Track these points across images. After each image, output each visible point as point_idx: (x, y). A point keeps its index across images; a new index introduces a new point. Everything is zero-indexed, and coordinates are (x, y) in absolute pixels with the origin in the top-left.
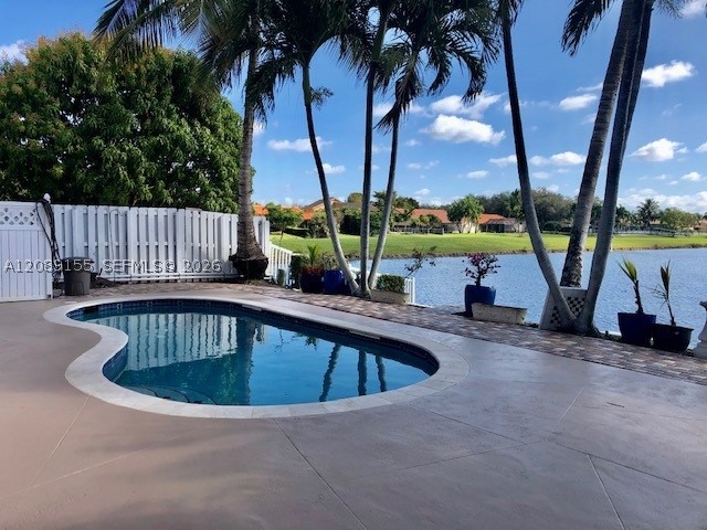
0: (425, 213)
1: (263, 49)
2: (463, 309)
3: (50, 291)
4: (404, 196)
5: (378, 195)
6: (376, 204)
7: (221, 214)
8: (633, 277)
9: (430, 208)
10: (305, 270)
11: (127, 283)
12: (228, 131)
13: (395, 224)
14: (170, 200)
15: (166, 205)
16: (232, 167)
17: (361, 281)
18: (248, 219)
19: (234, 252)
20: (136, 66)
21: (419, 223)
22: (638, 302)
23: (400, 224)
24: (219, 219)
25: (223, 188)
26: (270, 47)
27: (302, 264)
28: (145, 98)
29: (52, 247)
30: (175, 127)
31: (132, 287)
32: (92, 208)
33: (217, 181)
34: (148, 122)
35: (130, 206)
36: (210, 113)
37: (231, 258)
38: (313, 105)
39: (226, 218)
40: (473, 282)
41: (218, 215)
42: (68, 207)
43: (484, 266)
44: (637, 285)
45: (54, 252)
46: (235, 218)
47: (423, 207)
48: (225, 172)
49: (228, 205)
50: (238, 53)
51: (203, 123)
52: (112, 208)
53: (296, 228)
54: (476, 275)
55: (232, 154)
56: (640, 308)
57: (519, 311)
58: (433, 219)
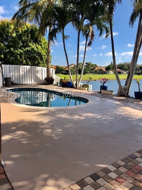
0: (99, 68)
1: (52, 25)
2: (100, 91)
3: (2, 85)
4: (94, 64)
5: (86, 63)
6: (86, 66)
7: (43, 68)
8: (138, 83)
9: (100, 67)
10: (63, 82)
11: (20, 84)
12: (45, 46)
13: (91, 71)
14: (30, 64)
15: (29, 65)
16: (45, 56)
17: (76, 85)
18: (49, 69)
19: (46, 77)
20: (21, 29)
21: (98, 71)
22: (139, 89)
23: (92, 71)
24: (42, 69)
25: (43, 61)
26: (54, 25)
27: (62, 81)
28: (24, 38)
29: (2, 75)
30: (32, 45)
31: (21, 85)
32: (11, 65)
33: (42, 59)
34: (25, 44)
35: (20, 65)
36: (40, 41)
37: (45, 79)
38: (65, 40)
39: (44, 68)
40: (102, 85)
41: (42, 68)
42: (5, 65)
43: (105, 81)
44: (139, 85)
45: (3, 76)
46: (46, 69)
47: (99, 67)
48: (43, 57)
49: (44, 65)
50: (46, 26)
51: (38, 44)
52: (16, 65)
53: (64, 72)
54: (103, 83)
55: (46, 52)
56: (140, 91)
57: (112, 91)
58: (101, 70)
